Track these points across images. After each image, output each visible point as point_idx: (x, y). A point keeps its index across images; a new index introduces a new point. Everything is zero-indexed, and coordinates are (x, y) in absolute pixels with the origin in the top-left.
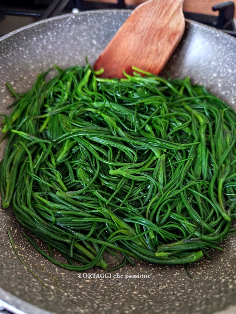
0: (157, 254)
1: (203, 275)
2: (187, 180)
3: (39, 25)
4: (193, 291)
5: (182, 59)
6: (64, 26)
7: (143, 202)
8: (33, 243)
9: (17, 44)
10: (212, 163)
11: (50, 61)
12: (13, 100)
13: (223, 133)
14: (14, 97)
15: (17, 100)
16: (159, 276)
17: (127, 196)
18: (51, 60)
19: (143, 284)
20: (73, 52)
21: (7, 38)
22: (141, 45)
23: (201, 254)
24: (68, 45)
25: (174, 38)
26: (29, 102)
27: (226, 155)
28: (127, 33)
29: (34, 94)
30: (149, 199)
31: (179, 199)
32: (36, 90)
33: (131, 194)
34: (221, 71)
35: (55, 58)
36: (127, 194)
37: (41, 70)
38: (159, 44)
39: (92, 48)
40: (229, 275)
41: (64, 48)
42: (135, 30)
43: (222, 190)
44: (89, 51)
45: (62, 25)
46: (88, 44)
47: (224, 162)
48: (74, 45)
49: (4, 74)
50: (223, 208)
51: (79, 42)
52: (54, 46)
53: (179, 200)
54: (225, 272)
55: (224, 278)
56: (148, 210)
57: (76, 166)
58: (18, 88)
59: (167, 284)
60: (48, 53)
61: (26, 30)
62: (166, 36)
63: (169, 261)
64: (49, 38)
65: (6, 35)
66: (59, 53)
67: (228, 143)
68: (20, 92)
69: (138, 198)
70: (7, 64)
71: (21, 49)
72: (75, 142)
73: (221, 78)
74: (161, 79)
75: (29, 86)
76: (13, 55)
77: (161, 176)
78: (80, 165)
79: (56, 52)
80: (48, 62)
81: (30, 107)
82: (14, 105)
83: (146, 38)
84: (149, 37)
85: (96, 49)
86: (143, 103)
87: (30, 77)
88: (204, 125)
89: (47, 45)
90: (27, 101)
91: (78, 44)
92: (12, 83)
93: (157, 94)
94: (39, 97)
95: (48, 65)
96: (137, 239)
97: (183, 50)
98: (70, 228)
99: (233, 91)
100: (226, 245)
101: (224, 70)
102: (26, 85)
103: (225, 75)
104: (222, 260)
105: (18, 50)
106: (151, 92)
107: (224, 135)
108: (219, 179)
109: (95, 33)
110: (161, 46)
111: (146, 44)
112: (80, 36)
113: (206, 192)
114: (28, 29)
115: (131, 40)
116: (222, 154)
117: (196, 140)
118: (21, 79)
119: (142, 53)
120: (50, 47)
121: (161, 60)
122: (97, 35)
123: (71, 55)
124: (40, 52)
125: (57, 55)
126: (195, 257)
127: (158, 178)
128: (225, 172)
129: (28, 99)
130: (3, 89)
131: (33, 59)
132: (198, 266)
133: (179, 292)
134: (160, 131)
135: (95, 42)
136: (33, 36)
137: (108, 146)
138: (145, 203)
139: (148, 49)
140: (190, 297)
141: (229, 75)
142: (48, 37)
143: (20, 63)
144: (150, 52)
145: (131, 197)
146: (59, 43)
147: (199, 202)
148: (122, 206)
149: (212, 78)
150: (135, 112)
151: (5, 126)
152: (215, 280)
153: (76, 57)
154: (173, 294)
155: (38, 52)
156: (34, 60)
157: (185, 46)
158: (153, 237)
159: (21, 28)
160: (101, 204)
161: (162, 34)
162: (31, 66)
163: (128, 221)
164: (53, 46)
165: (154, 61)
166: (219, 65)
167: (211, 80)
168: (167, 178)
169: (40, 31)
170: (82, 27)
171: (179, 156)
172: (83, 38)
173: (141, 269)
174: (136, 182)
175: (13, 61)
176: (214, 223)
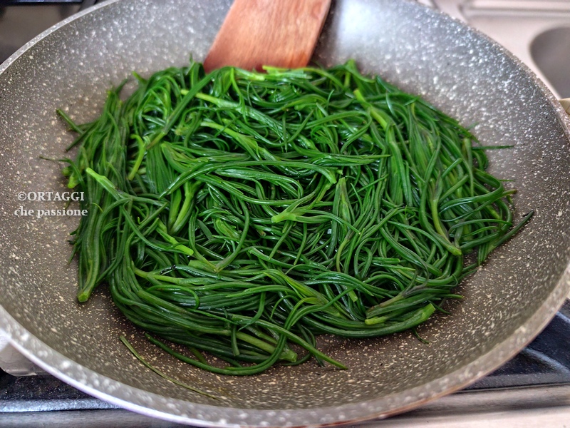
0: (368, 321)
1: (442, 335)
2: (384, 211)
3: (99, 10)
4: (435, 356)
5: (334, 40)
6: (138, 9)
7: (327, 254)
8: (166, 349)
9: (66, 44)
10: (415, 181)
11: (123, 68)
12: (72, 136)
13: (421, 135)
14: (73, 131)
15: (79, 135)
16: (379, 354)
17: (301, 249)
18: (124, 66)
19: (357, 369)
20: (159, 50)
21: (49, 35)
22: (271, 26)
23: (431, 308)
24: (150, 39)
25: (319, 10)
26: (104, 134)
27: (433, 164)
28: (246, 10)
29: (109, 121)
30: (335, 249)
31: (380, 238)
32: (110, 115)
33: (306, 245)
34: (396, 50)
35: (131, 62)
36: (300, 246)
37: (111, 83)
38: (298, 22)
39: (188, 40)
40: (480, 323)
41: (143, 45)
42: (256, 5)
43: (439, 216)
44: (185, 46)
45: (135, 7)
46: (181, 35)
47: (433, 175)
48: (158, 38)
49: (52, 95)
50: (447, 239)
51: (167, 32)
52: (127, 42)
53: (380, 240)
54: (473, 322)
55: (473, 329)
56: (338, 262)
57: (210, 219)
58: (77, 117)
59: (394, 361)
60: (118, 55)
61: (79, 19)
62: (306, 9)
63: (387, 329)
64: (116, 30)
65: (46, 31)
66: (136, 52)
67: (432, 147)
68: (82, 123)
69: (317, 249)
70: (54, 79)
71: (73, 51)
72: (198, 183)
73: (399, 60)
74: (312, 69)
75: (95, 112)
76: (61, 62)
77: (346, 210)
78: (217, 216)
79: (131, 51)
80: (120, 69)
81: (107, 141)
82: (77, 144)
83: (276, 15)
84: (281, 13)
85: (195, 41)
86: (293, 108)
87: (95, 97)
88: (390, 128)
89: (115, 42)
90: (100, 133)
91: (164, 37)
92: (67, 109)
93: (313, 92)
94: (120, 124)
95: (120, 74)
96: (332, 308)
97: (333, 26)
98: (225, 311)
99: (420, 77)
100: (463, 291)
101: (401, 47)
102: (89, 110)
103: (403, 55)
104: (463, 311)
105: (70, 54)
106: (303, 90)
107: (424, 137)
108: (431, 200)
109: (189, 15)
110: (302, 25)
111: (278, 24)
112: (166, 22)
113: (415, 223)
114: (82, 17)
115: (253, 20)
116: (427, 164)
117: (384, 151)
118: (81, 102)
119: (275, 38)
120: (121, 44)
121: (306, 46)
122: (195, 19)
123: (156, 54)
124: (104, 54)
125: (132, 56)
126: (423, 314)
127: (342, 214)
128: (437, 188)
129: (100, 130)
130: (53, 120)
131: (95, 66)
132: (431, 327)
133: (416, 363)
134: (327, 145)
135: (191, 30)
136: (90, 28)
137: (253, 179)
138: (330, 254)
139: (283, 32)
140: (434, 363)
141: (409, 54)
142: (114, 30)
143: (74, 74)
144: (287, 36)
145: (306, 249)
146: (135, 37)
147: (410, 237)
148: (297, 264)
149: (385, 62)
150: (284, 121)
151: (72, 178)
152: (462, 335)
153: (165, 58)
154: (408, 367)
155: (101, 54)
156: (97, 67)
157: (335, 19)
158: (355, 298)
159: (69, 18)
160: (264, 265)
161: (301, 6)
162: (92, 78)
163: (312, 283)
164: (125, 43)
165: (295, 48)
166: (391, 41)
167: (385, 66)
168: (355, 213)
169: (101, 19)
170: (167, 8)
171: (364, 179)
172: (172, 25)
173: (348, 352)
174: (309, 226)
175: (63, 72)
176: (439, 262)
